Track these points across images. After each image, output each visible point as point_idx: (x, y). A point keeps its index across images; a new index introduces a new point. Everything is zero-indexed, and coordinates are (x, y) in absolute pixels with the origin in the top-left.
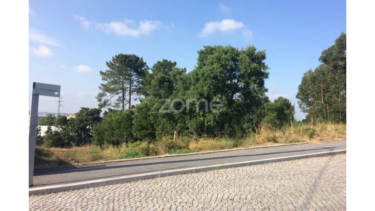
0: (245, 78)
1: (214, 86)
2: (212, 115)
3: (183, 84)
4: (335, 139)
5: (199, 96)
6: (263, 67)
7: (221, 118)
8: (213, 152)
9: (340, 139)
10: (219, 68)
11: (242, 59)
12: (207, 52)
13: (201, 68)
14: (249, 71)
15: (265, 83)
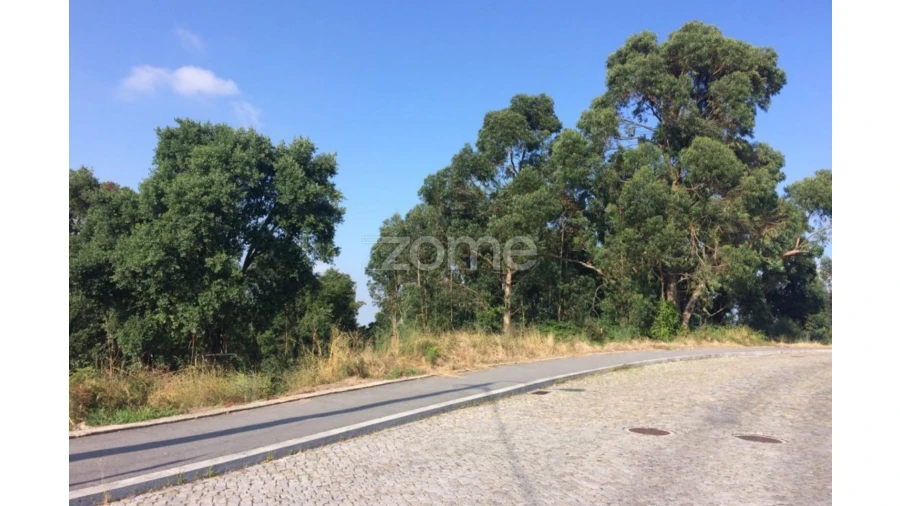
0: (290, 217)
1: (210, 229)
2: (197, 309)
3: (110, 216)
4: (476, 365)
5: (163, 254)
6: (331, 193)
7: (222, 317)
8: (231, 412)
9: (485, 366)
10: (227, 183)
11: (285, 169)
12: (186, 138)
13: (170, 178)
14: (302, 200)
15: (336, 233)
